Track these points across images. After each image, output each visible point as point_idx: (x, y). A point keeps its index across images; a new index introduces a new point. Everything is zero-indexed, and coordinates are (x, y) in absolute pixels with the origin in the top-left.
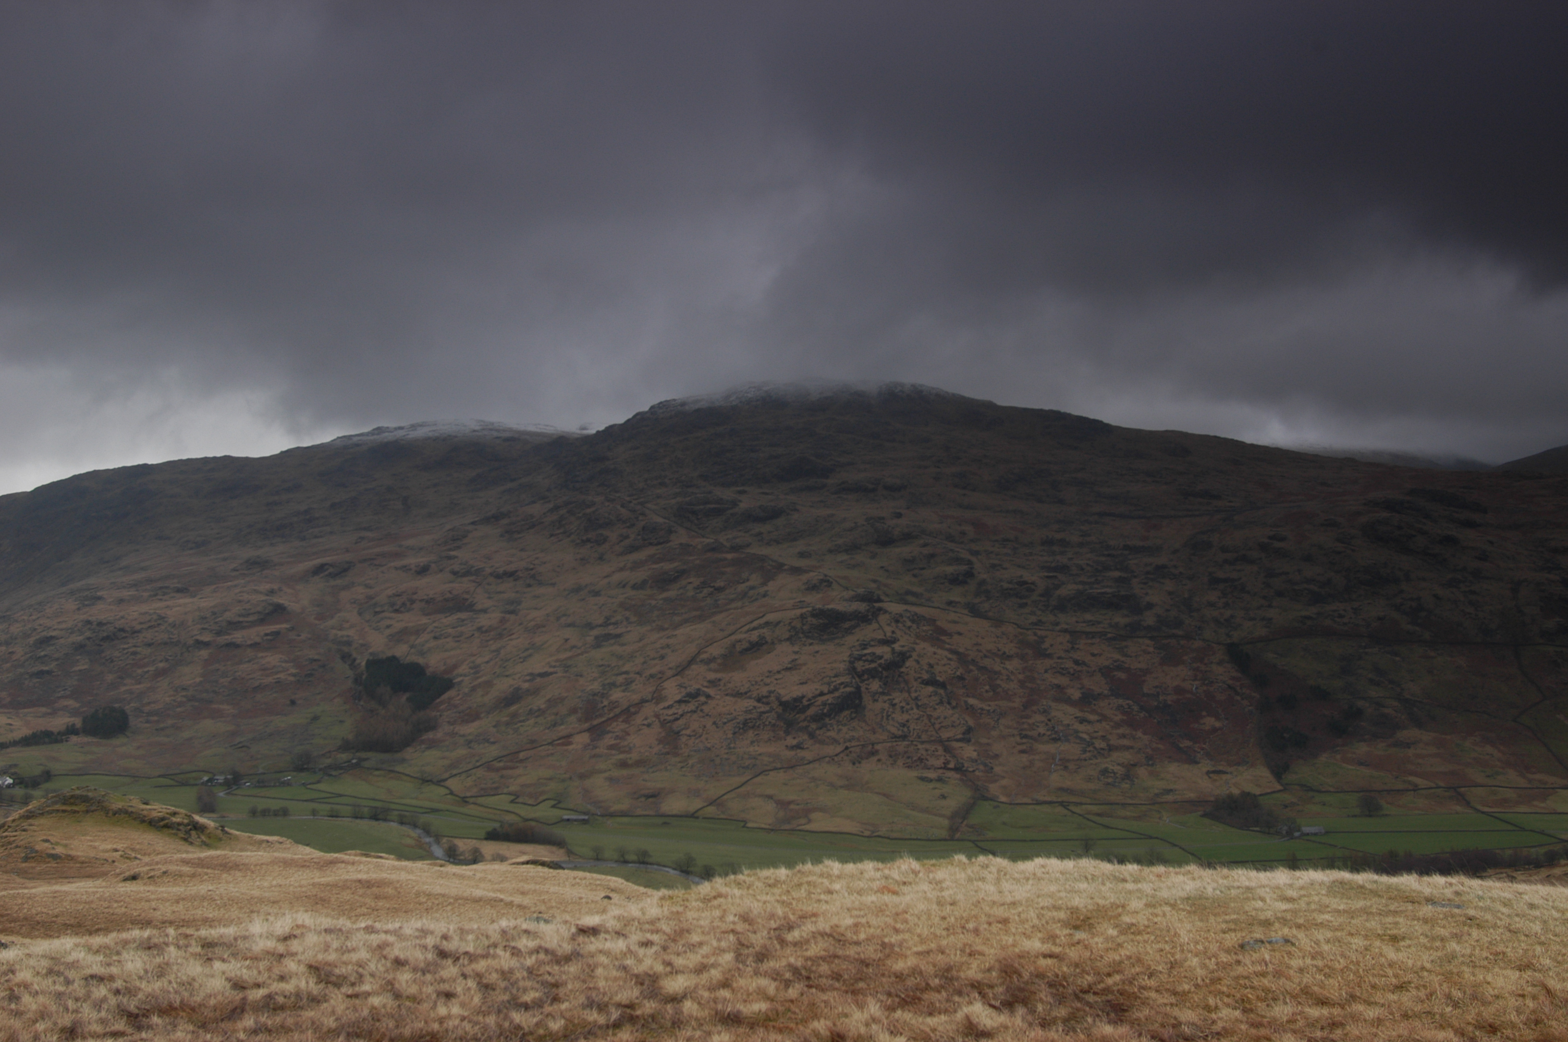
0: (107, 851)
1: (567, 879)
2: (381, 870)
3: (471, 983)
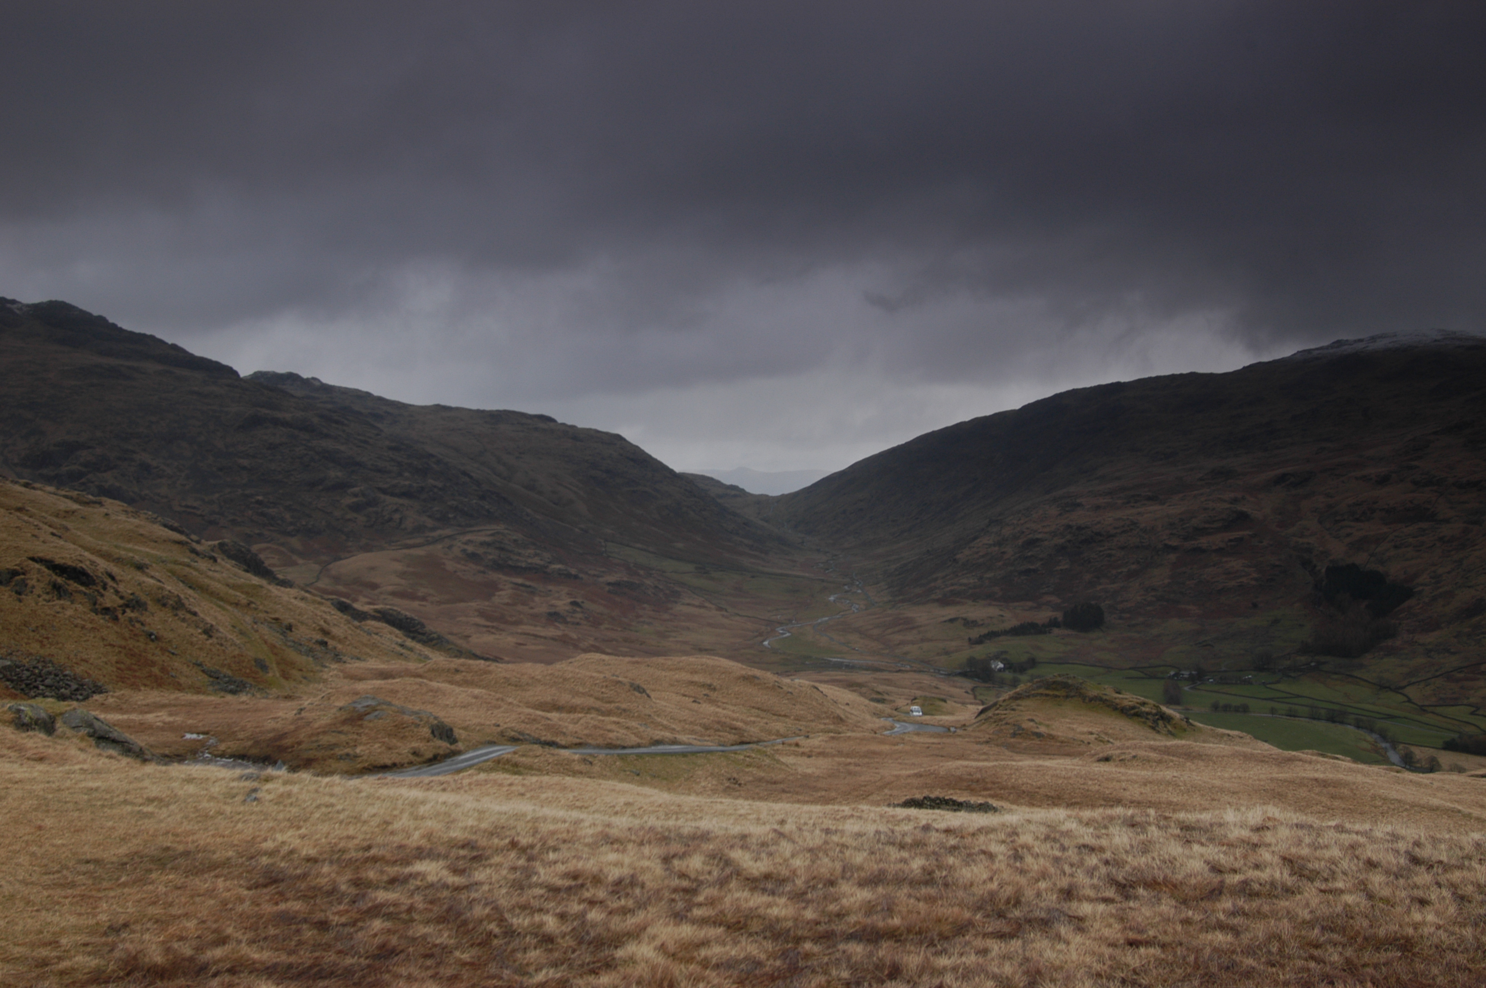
0: (1083, 733)
2: (1338, 771)
3: (1445, 893)
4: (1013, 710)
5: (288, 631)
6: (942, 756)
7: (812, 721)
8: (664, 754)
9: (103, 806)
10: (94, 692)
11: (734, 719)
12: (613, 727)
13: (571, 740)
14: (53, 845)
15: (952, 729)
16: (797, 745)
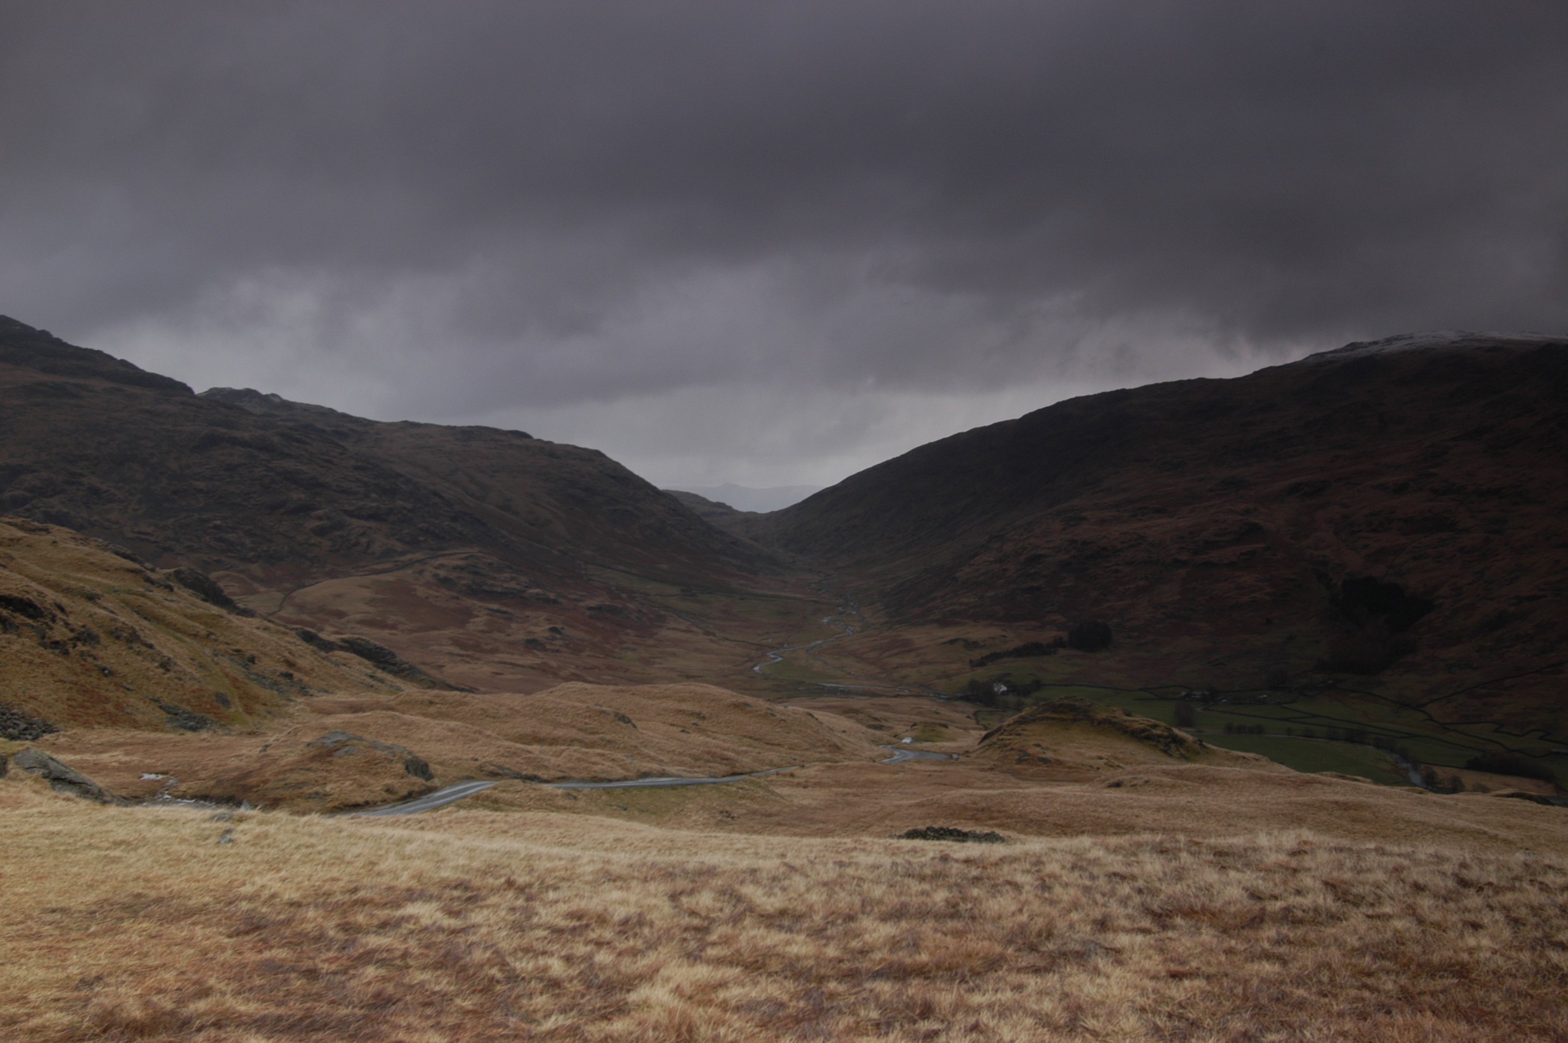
0: (1092, 758)
1: (1557, 816)
2: (1358, 793)
3: (1498, 916)
4: (1019, 735)
5: (250, 663)
6: (945, 785)
7: (807, 750)
8: (652, 787)
9: (66, 851)
10: (44, 732)
11: (725, 750)
12: (598, 759)
13: (553, 773)
14: (15, 894)
15: (955, 756)
16: (792, 775)
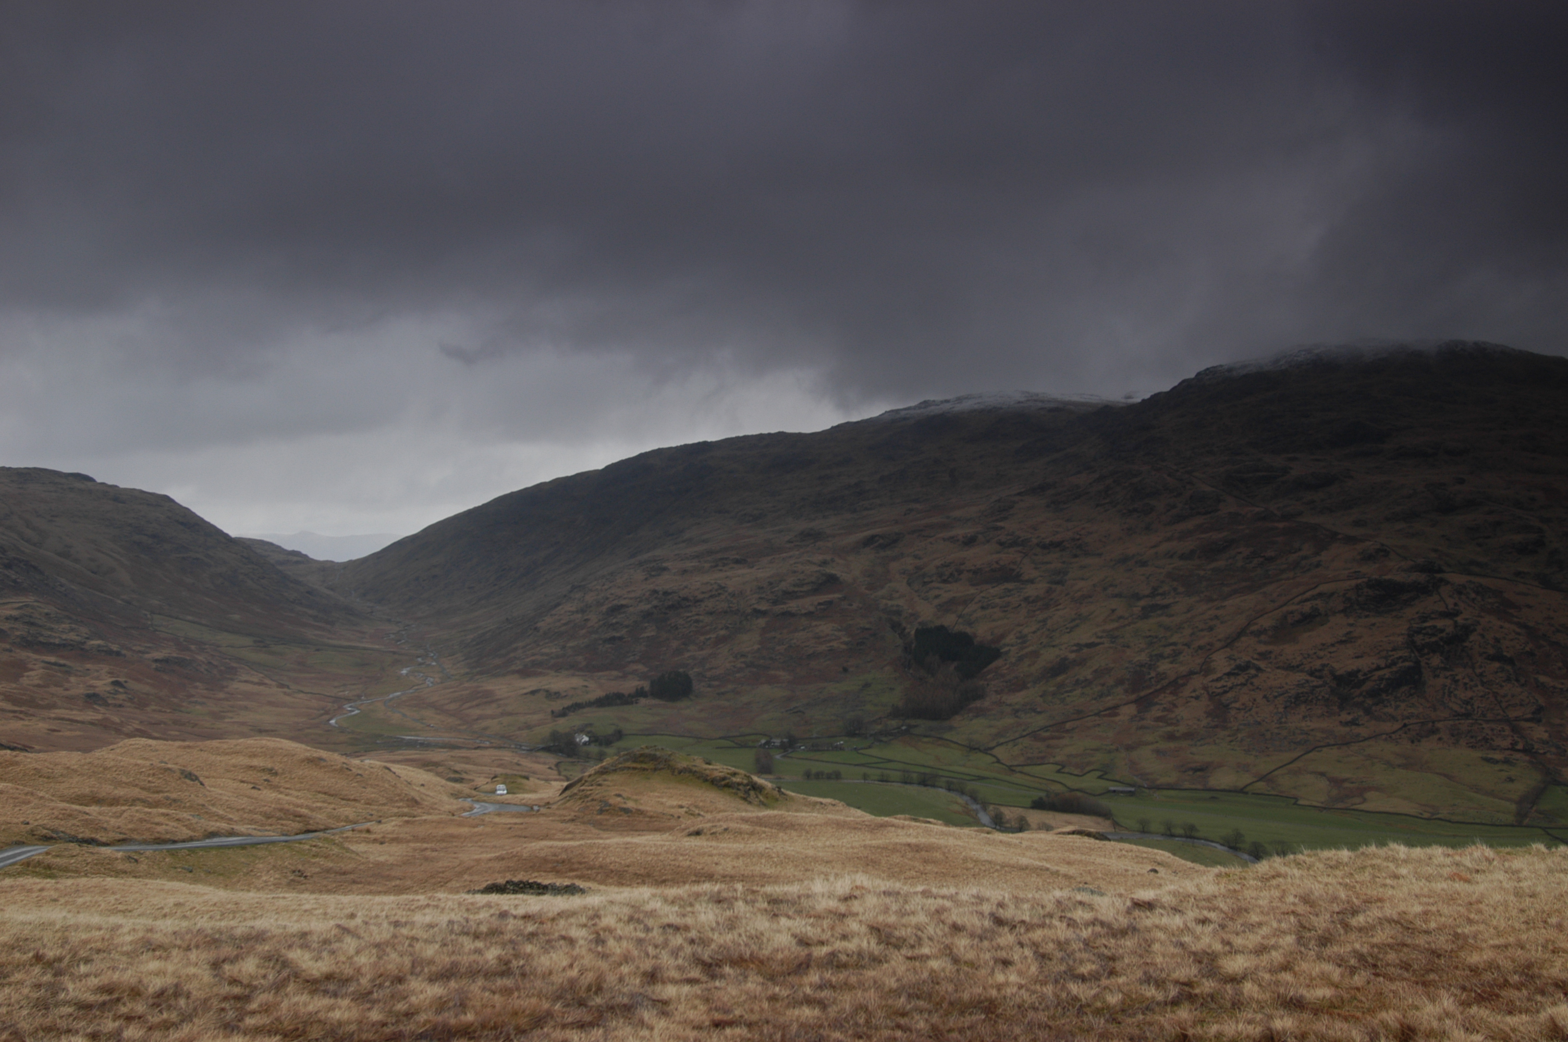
0: (672, 807)
1: (1113, 851)
2: (930, 835)
3: (1028, 952)
4: (600, 785)
6: (525, 837)
7: (384, 804)
8: (219, 847)
11: (298, 806)
12: (162, 819)
13: (113, 836)
15: (536, 808)
16: (368, 831)
